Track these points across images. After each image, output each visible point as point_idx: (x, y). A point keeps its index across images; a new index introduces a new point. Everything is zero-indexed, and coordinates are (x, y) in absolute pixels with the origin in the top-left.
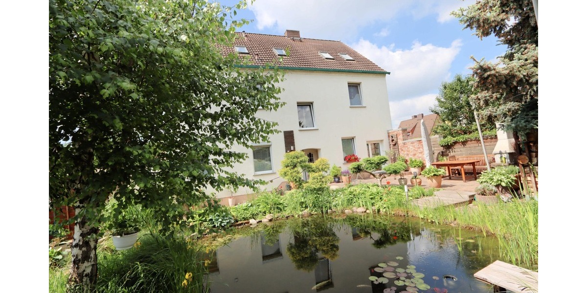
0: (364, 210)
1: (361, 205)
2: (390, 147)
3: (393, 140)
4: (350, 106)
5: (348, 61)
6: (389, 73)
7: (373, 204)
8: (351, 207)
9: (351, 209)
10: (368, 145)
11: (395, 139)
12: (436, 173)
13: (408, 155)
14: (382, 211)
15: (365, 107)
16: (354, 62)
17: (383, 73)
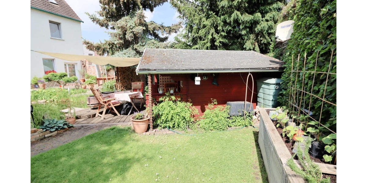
0: (45, 101)
1: (43, 99)
2: (82, 68)
3: (83, 64)
4: (51, 37)
5: (52, 4)
6: (83, 22)
7: (50, 98)
8: (37, 100)
9: (36, 101)
10: (65, 65)
11: (84, 64)
12: (91, 82)
13: (91, 73)
14: (55, 100)
15: (64, 40)
16: (57, 5)
17: (80, 21)
